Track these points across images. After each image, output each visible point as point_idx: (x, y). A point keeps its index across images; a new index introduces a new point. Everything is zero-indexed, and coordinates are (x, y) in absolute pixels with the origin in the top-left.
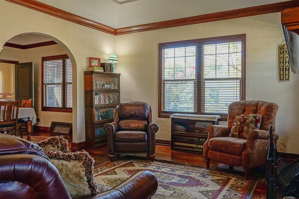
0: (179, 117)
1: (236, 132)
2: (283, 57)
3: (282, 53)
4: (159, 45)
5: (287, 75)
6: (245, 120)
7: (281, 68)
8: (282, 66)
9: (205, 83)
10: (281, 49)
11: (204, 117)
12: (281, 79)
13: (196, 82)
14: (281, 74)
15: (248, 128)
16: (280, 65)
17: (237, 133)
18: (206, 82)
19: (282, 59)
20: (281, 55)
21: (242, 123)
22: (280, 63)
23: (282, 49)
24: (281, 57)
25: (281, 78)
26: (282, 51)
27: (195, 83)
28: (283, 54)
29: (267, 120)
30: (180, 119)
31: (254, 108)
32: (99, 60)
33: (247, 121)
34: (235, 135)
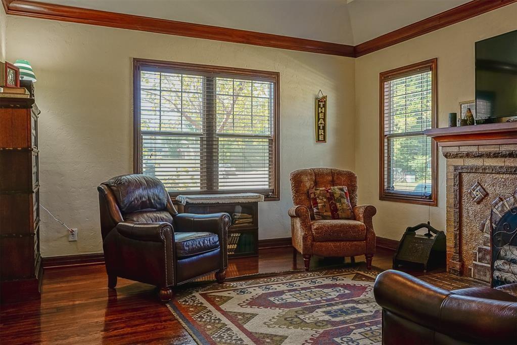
0: (201, 202)
1: (327, 212)
2: (323, 111)
3: (322, 106)
4: (134, 61)
5: (322, 135)
6: (332, 195)
7: (320, 126)
8: (321, 123)
9: (218, 141)
10: (319, 101)
11: (243, 196)
12: (318, 140)
13: (204, 139)
14: (320, 134)
15: (342, 204)
16: (318, 122)
17: (330, 214)
18: (220, 139)
19: (321, 116)
20: (320, 109)
21: (329, 199)
22: (319, 119)
23: (322, 102)
24: (320, 112)
25: (320, 139)
26: (322, 104)
27: (202, 140)
28: (323, 109)
29: (353, 193)
30: (202, 204)
31: (330, 178)
32: (16, 72)
33: (335, 195)
34: (326, 216)
